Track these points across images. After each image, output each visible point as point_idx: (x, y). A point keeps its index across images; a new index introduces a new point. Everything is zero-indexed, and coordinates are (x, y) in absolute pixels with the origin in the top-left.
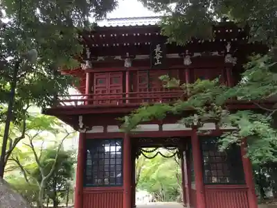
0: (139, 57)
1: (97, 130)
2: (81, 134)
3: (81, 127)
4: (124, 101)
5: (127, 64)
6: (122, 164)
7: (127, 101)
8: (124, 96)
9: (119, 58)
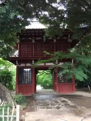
0: (37, 38)
1: (22, 65)
2: (17, 67)
3: (17, 64)
4: (32, 55)
5: (33, 41)
6: (32, 79)
7: (33, 56)
8: (32, 53)
9: (30, 38)
